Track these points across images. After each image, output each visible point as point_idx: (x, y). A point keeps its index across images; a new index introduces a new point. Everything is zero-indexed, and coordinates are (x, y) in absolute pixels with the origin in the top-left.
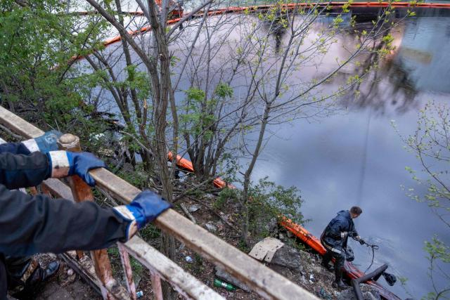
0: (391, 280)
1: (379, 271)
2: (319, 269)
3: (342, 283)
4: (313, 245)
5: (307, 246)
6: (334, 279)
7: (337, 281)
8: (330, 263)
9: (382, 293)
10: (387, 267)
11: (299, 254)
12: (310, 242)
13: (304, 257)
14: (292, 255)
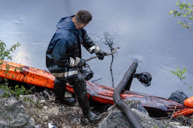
0: (146, 80)
1: (129, 75)
2: (55, 110)
3: (93, 115)
4: (35, 81)
5: (28, 86)
6: (81, 112)
7: (86, 114)
8: (67, 95)
9: (144, 102)
10: (137, 65)
11: (20, 103)
12: (29, 79)
13: (28, 103)
14: (12, 109)
